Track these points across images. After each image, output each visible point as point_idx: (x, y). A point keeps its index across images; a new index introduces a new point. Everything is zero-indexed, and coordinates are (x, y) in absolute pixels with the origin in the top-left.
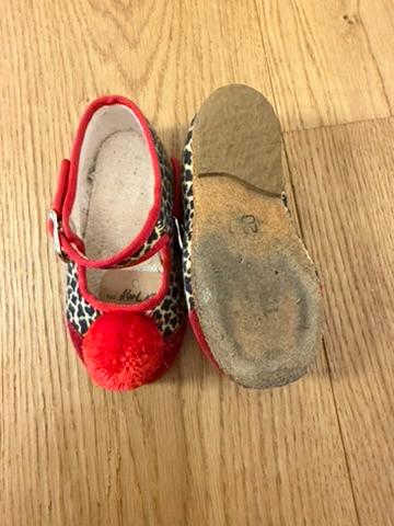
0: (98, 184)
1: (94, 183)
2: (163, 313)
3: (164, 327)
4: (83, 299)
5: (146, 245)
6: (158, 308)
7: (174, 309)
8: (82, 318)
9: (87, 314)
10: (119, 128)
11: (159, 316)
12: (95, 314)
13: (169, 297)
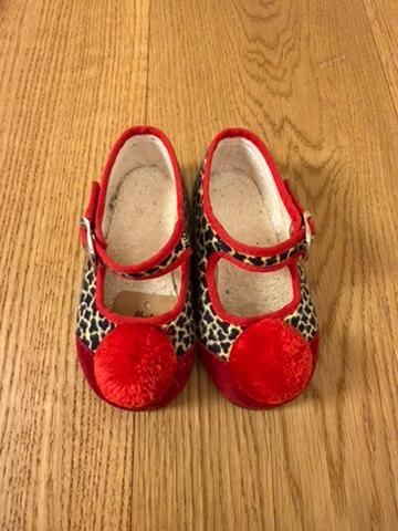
0: (119, 210)
1: (116, 210)
2: (178, 329)
3: (177, 344)
4: (98, 313)
5: (174, 254)
6: (173, 323)
7: (187, 327)
8: (94, 333)
9: (99, 328)
10: (143, 163)
11: (174, 332)
12: (109, 328)
13: (184, 315)
